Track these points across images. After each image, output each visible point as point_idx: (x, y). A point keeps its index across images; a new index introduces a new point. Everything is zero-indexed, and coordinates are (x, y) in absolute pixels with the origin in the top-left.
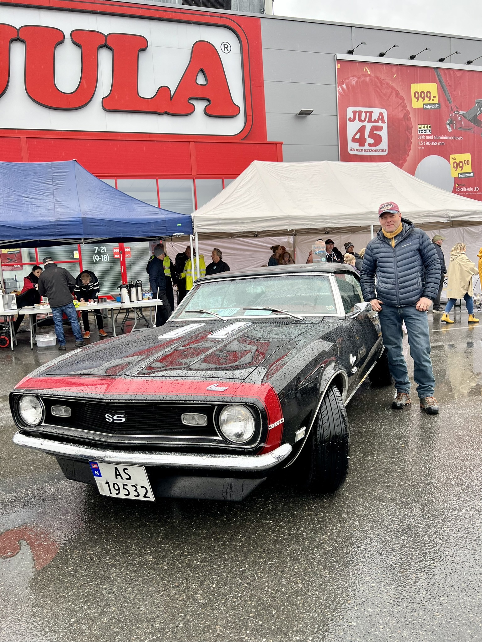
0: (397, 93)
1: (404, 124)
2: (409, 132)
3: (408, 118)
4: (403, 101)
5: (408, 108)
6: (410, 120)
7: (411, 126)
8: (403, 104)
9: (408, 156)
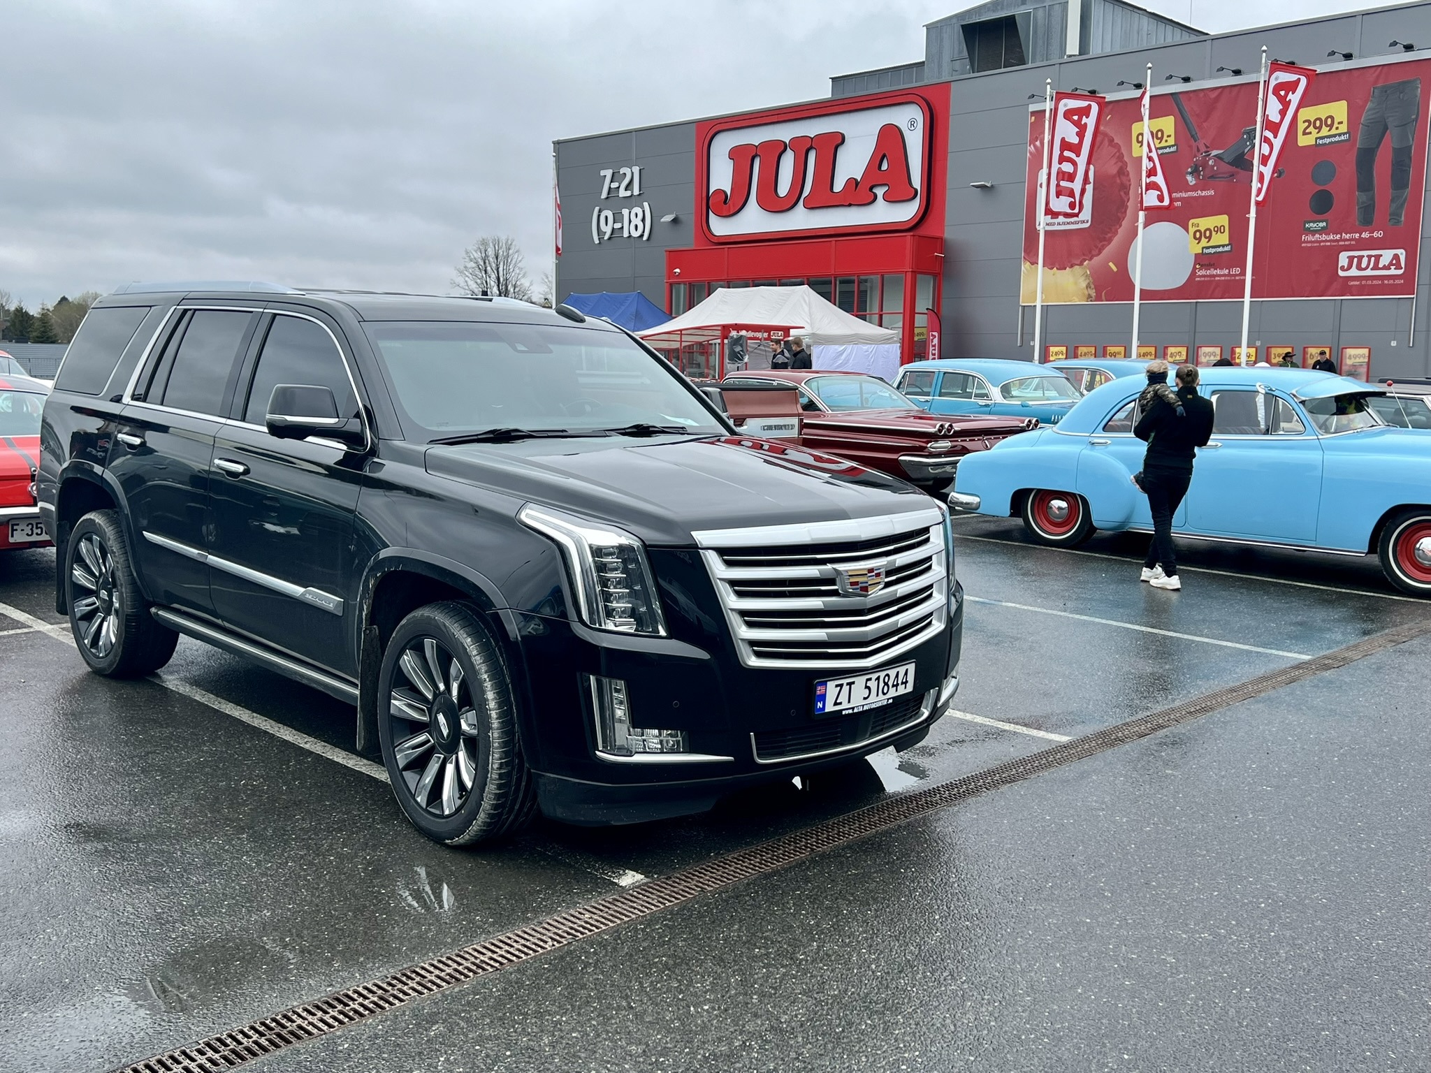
0: (1111, 140)
1: (1118, 181)
2: (1125, 193)
3: (1124, 174)
4: (1119, 150)
5: (1126, 159)
6: (1128, 175)
7: (1128, 183)
8: (1118, 154)
9: (1120, 226)
